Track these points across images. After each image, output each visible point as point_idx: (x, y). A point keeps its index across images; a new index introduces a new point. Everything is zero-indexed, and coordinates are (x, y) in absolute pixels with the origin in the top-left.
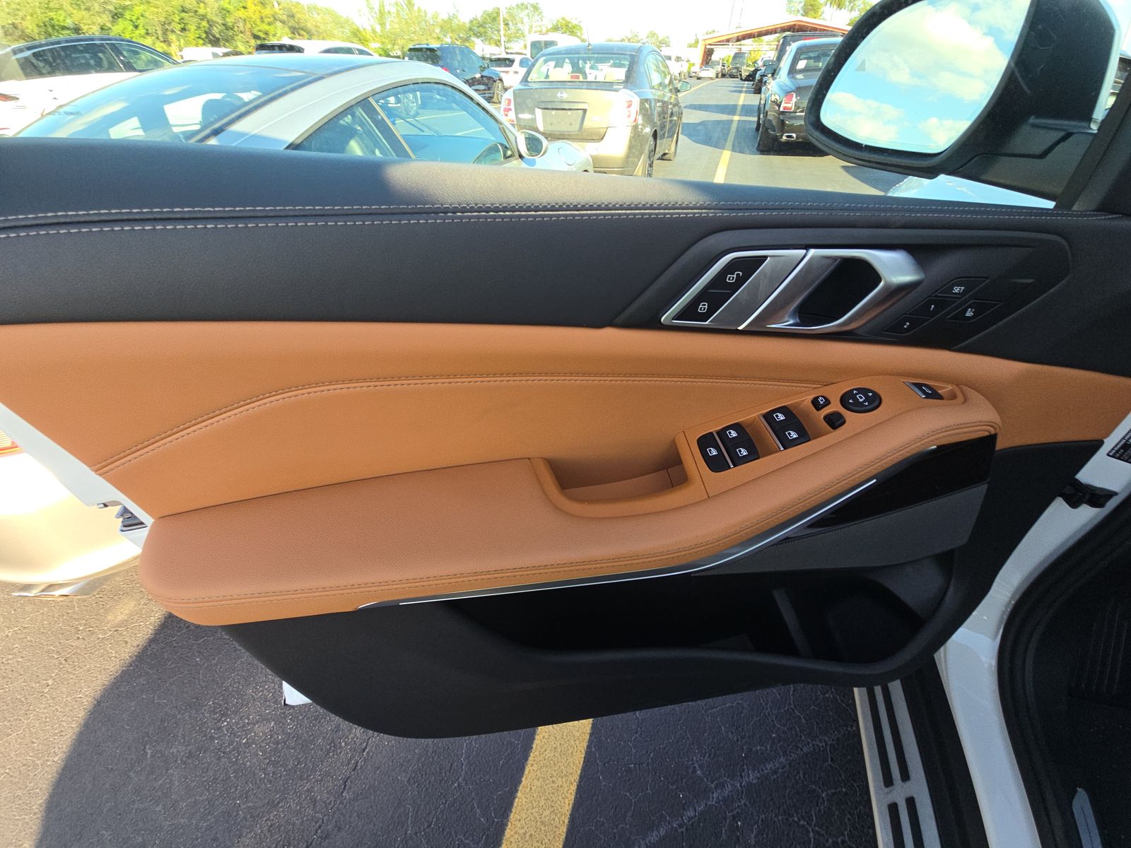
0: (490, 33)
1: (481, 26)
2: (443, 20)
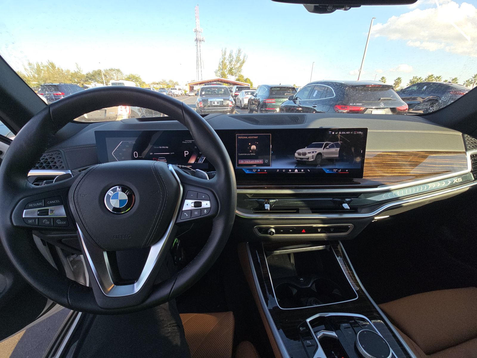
0: (97, 79)
1: (93, 76)
2: (72, 73)
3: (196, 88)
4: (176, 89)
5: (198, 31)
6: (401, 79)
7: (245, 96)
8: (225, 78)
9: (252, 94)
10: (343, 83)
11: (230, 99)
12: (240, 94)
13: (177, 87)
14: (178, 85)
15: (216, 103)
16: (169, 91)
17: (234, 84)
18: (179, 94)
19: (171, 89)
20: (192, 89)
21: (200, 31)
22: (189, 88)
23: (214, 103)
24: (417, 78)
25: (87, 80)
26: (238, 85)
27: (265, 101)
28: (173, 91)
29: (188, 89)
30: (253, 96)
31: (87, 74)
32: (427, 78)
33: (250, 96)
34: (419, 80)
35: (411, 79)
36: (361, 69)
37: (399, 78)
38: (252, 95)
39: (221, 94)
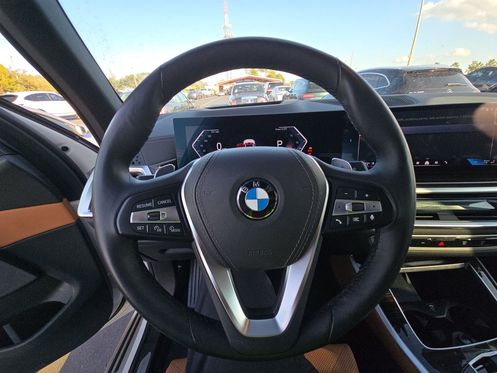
3: (226, 87)
4: (206, 90)
5: (227, 27)
6: (458, 65)
7: (278, 92)
8: (256, 75)
9: (287, 89)
10: (400, 69)
11: (264, 96)
12: (273, 90)
13: (206, 87)
14: (207, 85)
15: (250, 101)
16: (199, 92)
17: (266, 81)
18: (209, 95)
19: (201, 90)
20: (221, 88)
21: (229, 27)
22: (219, 87)
23: (248, 101)
24: (477, 63)
25: (121, 86)
26: (269, 81)
27: (302, 96)
28: (203, 92)
29: (217, 88)
30: (289, 91)
31: (121, 80)
32: (488, 63)
33: (284, 92)
34: (480, 66)
35: (471, 63)
36: (411, 55)
37: (455, 63)
38: (286, 91)
39: (254, 91)
